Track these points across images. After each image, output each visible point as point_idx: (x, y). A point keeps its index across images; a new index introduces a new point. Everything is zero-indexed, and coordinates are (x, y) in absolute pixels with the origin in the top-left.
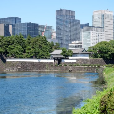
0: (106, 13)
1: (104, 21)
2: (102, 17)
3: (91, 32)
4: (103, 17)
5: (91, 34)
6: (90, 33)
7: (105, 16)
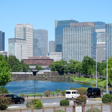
0: (27, 26)
1: (25, 34)
2: (23, 30)
3: (16, 43)
4: (25, 30)
5: (16, 45)
6: (14, 44)
7: (26, 29)
